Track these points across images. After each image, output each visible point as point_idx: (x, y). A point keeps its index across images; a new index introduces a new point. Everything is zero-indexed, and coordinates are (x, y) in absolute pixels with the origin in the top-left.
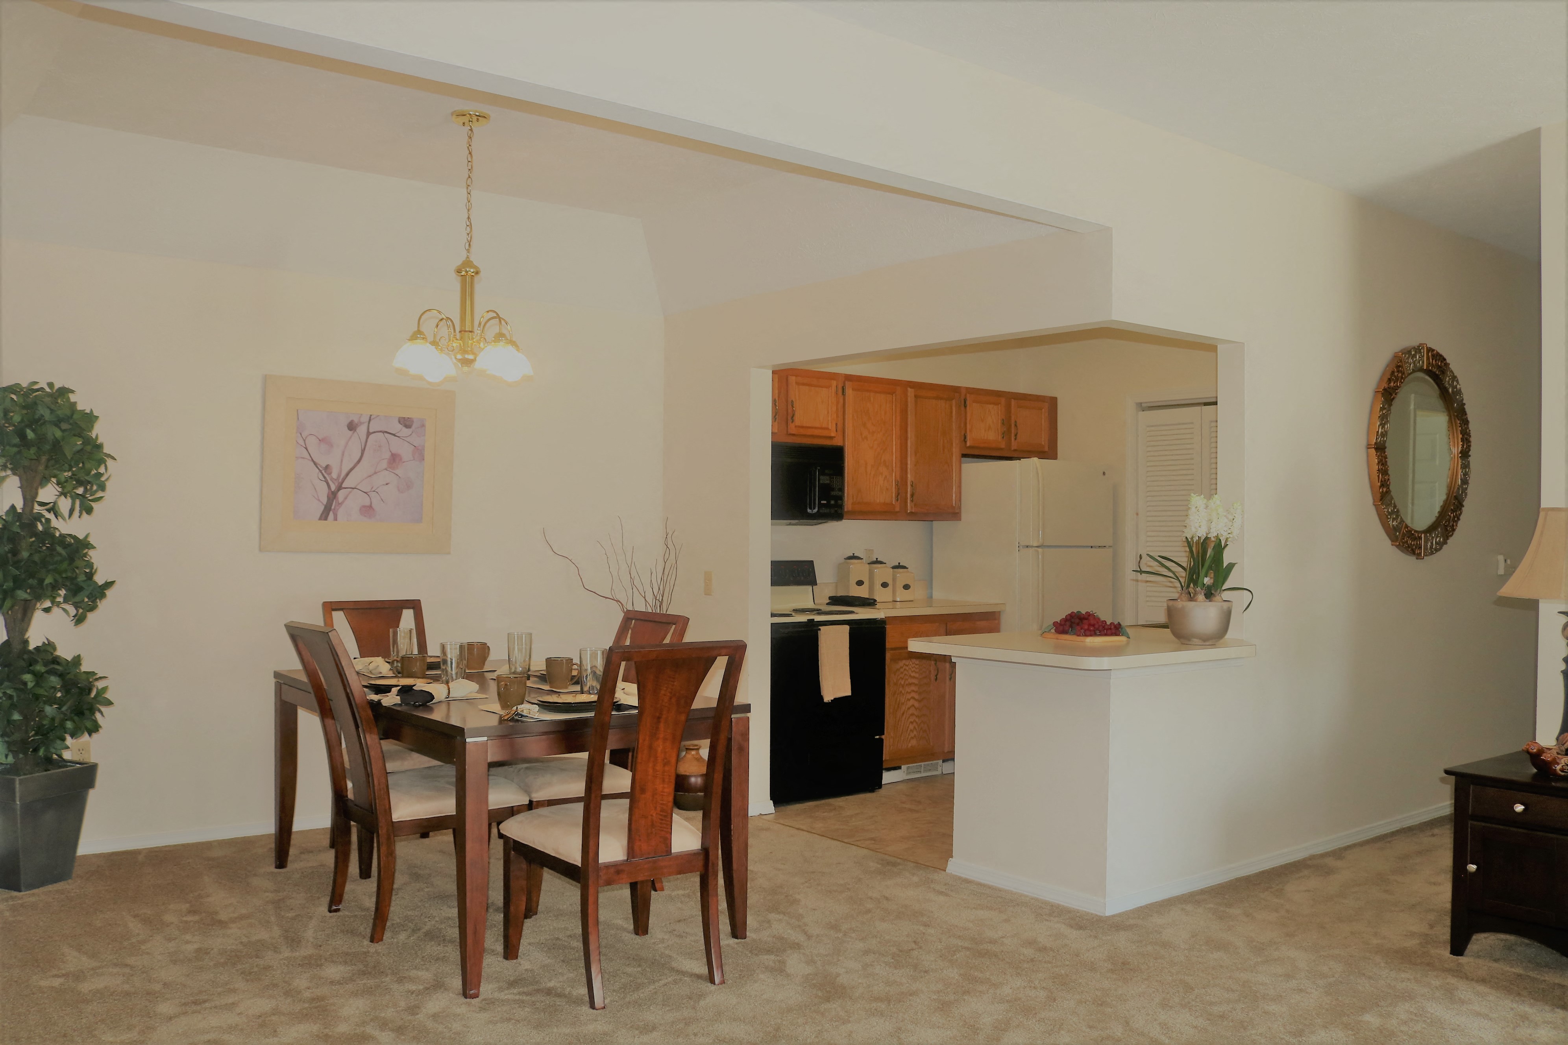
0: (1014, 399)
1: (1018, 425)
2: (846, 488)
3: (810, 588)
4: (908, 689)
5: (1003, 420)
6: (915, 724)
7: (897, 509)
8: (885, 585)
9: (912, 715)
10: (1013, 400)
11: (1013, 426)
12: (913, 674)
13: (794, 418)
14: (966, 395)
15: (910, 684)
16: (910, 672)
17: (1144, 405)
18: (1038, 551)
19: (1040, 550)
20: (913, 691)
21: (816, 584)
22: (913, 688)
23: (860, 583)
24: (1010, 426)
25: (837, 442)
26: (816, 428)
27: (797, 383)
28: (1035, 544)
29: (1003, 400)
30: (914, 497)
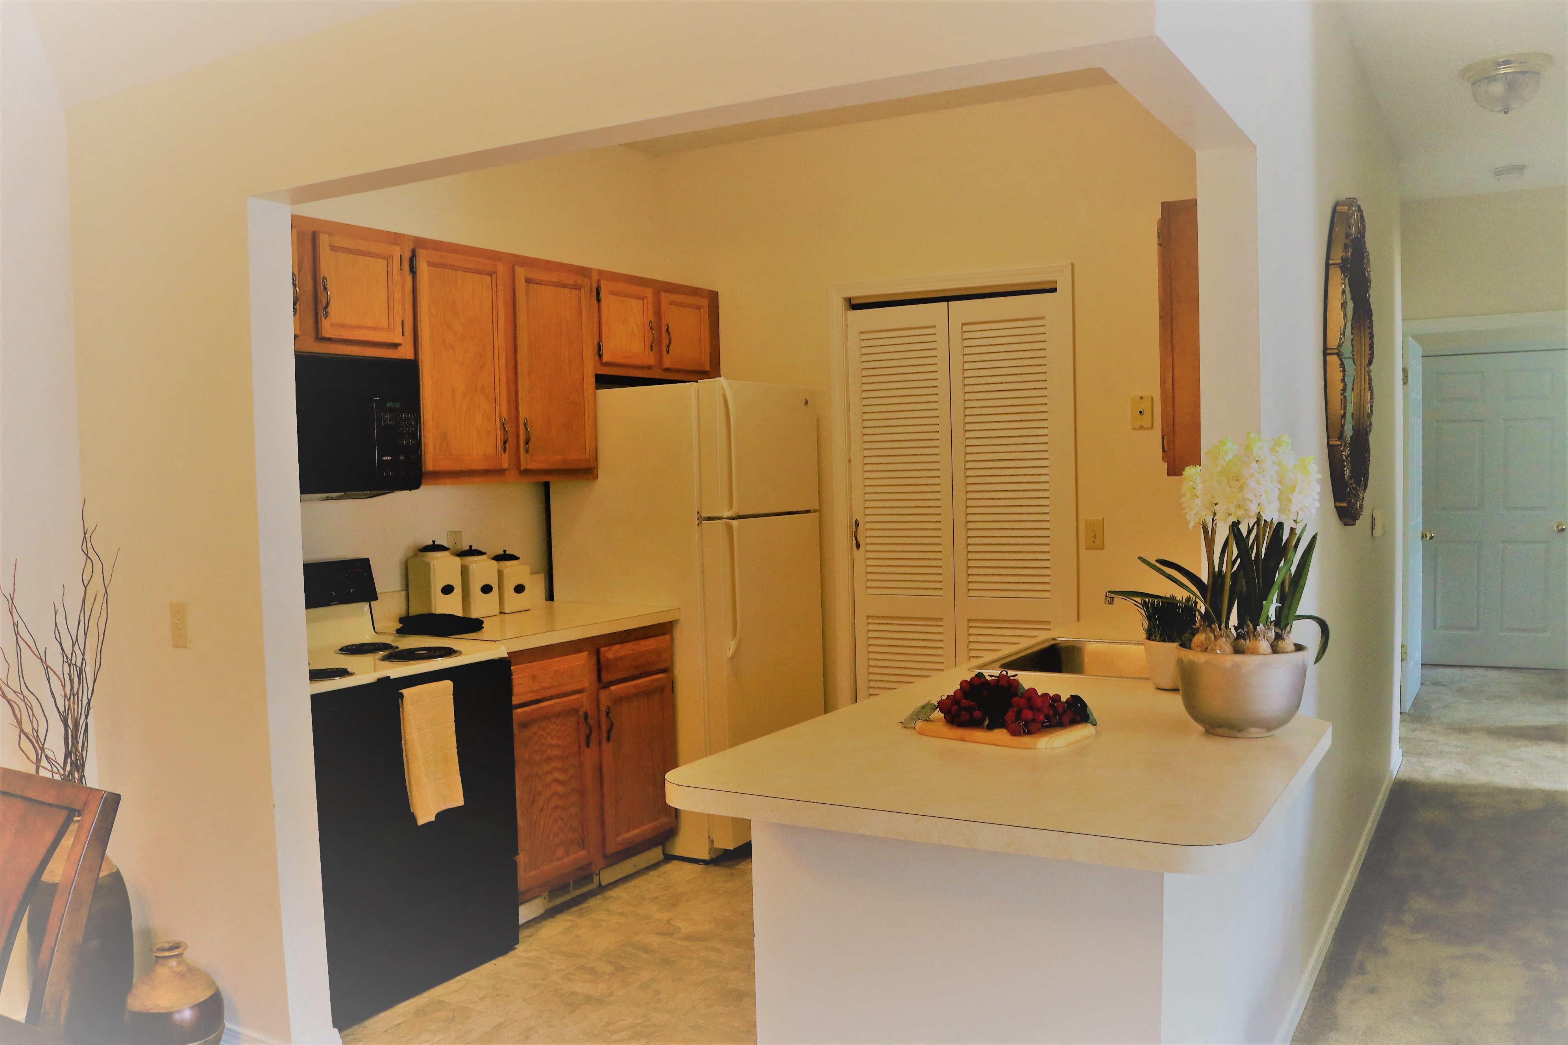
0: (664, 291)
1: (670, 330)
2: (423, 433)
3: (366, 606)
4: (547, 768)
5: (651, 322)
6: (560, 822)
7: (505, 465)
8: (487, 589)
9: (556, 807)
10: (663, 293)
11: (664, 331)
12: (554, 742)
13: (329, 309)
14: (598, 282)
15: (549, 759)
16: (549, 739)
17: (853, 302)
18: (730, 528)
19: (735, 523)
20: (555, 768)
21: (375, 598)
22: (554, 764)
23: (448, 590)
24: (660, 331)
25: (406, 353)
26: (367, 328)
27: (333, 248)
28: (727, 514)
29: (649, 292)
30: (530, 445)
